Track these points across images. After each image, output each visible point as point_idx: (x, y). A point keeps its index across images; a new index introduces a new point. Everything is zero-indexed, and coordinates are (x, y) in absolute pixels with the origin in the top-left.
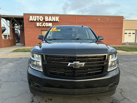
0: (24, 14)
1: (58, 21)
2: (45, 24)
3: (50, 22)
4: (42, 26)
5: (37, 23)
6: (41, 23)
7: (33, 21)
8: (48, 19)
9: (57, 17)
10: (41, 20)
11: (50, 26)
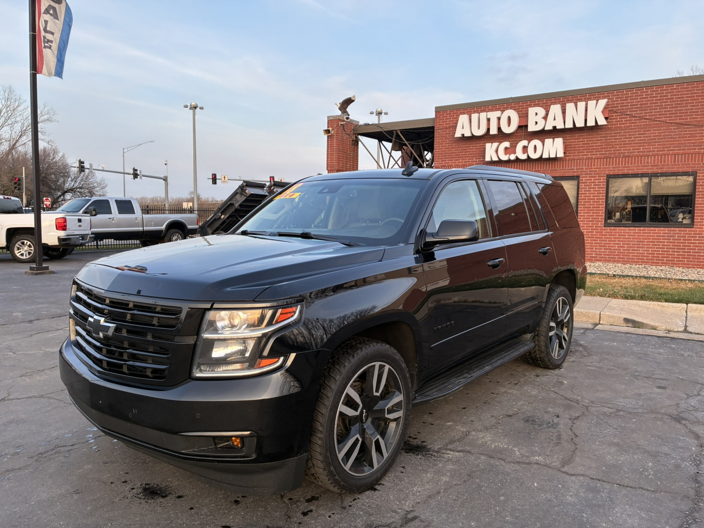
0: (438, 110)
1: (602, 121)
2: (525, 148)
3: (555, 132)
4: (513, 157)
5: (488, 145)
6: (506, 144)
7: (473, 138)
8: (545, 118)
9: (591, 103)
10: (507, 130)
11: (553, 156)
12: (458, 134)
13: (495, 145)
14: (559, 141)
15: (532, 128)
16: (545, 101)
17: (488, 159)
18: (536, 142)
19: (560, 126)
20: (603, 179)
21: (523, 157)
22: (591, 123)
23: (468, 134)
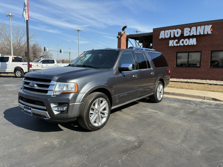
0: (154, 29)
1: (210, 33)
2: (183, 42)
3: (193, 37)
4: (178, 45)
5: (170, 41)
6: (177, 40)
7: (165, 39)
8: (190, 32)
9: (206, 26)
10: (177, 36)
11: (192, 44)
12: (160, 38)
13: (173, 41)
14: (195, 39)
15: (185, 35)
16: (190, 26)
17: (170, 45)
18: (187, 40)
19: (195, 34)
20: (210, 52)
21: (182, 45)
22: (206, 33)
23: (163, 37)
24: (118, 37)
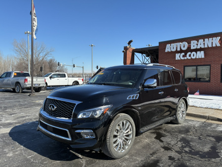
0: (160, 43)
1: (218, 45)
2: (190, 56)
3: (200, 49)
4: (186, 58)
5: (177, 54)
6: (183, 54)
7: (172, 52)
8: (197, 44)
9: (214, 38)
10: (183, 49)
11: (200, 57)
12: (166, 51)
13: (179, 54)
14: (202, 52)
15: (192, 48)
16: (197, 38)
17: (177, 59)
18: (194, 53)
19: (203, 47)
20: (220, 65)
21: (190, 58)
22: (214, 45)
23: (170, 51)
24: (123, 52)
